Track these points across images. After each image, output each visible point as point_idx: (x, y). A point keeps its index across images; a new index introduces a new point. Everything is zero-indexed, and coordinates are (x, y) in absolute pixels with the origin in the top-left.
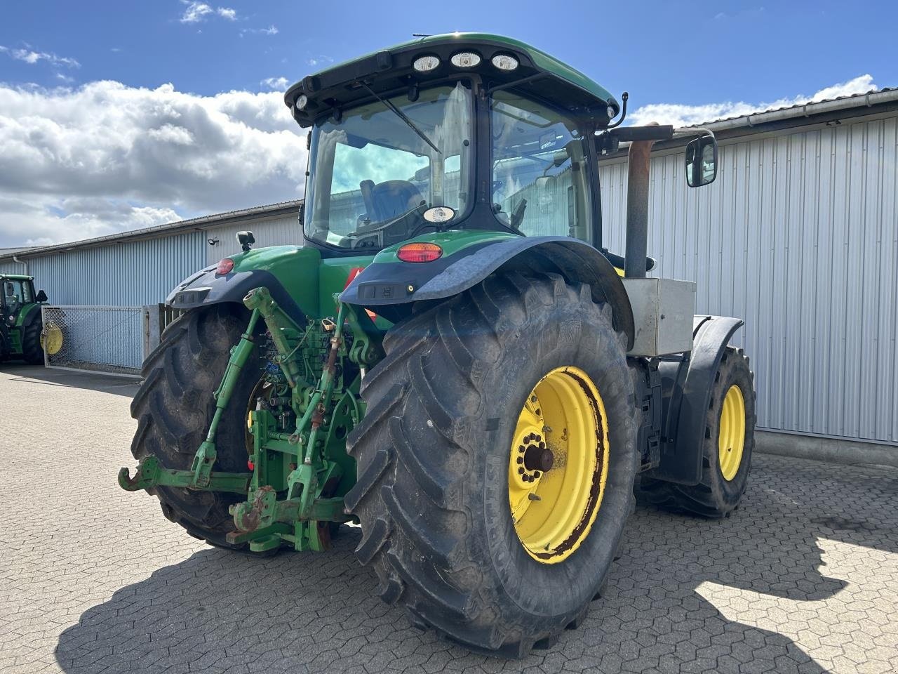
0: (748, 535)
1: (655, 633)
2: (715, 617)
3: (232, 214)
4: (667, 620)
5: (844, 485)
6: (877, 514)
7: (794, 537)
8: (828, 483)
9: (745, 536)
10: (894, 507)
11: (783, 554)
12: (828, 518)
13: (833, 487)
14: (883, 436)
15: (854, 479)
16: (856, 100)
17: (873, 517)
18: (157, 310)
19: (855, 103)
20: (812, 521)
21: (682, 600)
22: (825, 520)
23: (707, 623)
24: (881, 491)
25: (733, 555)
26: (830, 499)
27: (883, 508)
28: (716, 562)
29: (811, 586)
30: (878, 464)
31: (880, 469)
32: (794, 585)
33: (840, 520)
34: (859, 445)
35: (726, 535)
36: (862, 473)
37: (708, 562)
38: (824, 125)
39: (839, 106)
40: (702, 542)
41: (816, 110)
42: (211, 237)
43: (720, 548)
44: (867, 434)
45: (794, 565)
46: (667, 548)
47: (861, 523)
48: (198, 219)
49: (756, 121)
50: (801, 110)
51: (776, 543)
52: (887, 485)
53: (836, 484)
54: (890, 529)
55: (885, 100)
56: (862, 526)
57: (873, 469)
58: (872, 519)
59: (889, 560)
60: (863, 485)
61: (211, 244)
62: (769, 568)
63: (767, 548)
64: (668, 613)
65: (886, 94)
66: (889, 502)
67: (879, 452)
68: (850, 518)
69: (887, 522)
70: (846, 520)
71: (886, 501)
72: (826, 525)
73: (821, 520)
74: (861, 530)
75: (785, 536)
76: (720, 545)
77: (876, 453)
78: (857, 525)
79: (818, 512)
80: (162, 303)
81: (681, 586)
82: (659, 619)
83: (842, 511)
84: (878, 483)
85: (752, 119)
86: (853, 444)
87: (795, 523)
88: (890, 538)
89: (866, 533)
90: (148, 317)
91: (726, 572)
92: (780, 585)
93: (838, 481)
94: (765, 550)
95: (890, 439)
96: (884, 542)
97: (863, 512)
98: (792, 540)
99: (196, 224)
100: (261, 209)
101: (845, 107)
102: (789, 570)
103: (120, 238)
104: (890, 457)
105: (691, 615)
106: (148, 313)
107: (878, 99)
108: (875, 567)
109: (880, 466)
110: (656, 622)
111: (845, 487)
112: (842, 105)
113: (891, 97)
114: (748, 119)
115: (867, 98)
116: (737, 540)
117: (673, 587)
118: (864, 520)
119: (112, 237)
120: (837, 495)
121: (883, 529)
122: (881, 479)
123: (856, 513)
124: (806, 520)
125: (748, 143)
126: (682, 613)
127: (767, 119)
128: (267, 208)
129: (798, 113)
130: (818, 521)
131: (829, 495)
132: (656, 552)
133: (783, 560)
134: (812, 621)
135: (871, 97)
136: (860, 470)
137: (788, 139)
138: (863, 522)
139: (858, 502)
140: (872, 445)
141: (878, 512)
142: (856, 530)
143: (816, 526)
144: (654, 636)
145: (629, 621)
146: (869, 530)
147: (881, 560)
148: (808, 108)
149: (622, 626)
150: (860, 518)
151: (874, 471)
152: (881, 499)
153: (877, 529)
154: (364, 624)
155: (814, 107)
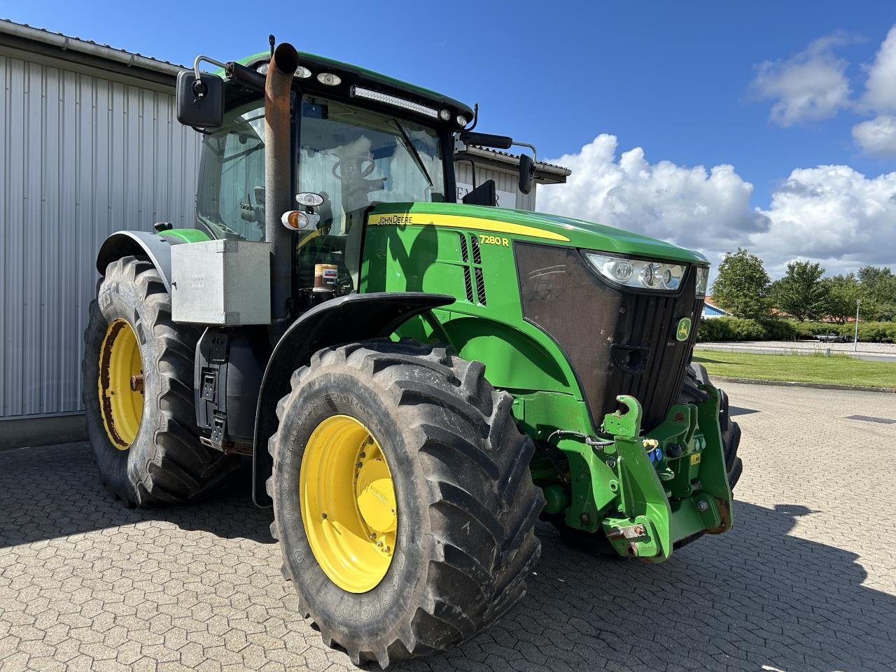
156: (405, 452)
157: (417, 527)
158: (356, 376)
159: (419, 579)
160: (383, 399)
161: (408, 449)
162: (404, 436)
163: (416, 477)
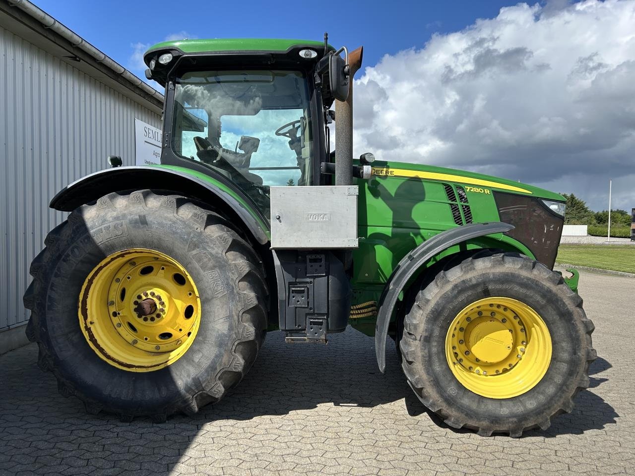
156: (567, 309)
157: (577, 346)
158: (517, 272)
159: (578, 372)
160: (544, 283)
161: (569, 307)
162: (564, 301)
163: (575, 321)
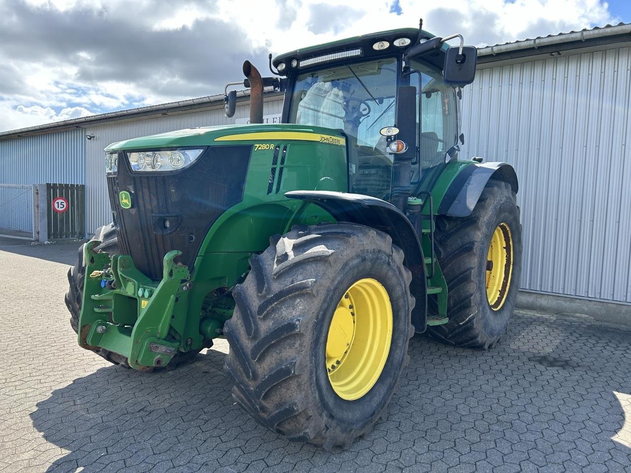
0: (481, 372)
1: (401, 466)
2: (452, 448)
3: (104, 116)
4: (412, 452)
5: (553, 330)
6: (578, 354)
7: (516, 373)
8: (541, 328)
9: (479, 372)
10: (590, 348)
11: (507, 388)
12: (542, 357)
13: (545, 332)
14: (582, 293)
15: (560, 325)
16: (573, 35)
17: (575, 356)
18: (45, 188)
19: (572, 38)
20: (529, 359)
21: (426, 432)
22: (539, 358)
23: (446, 455)
24: (580, 335)
25: (469, 389)
26: (542, 341)
27: (582, 348)
28: (456, 396)
29: (530, 418)
30: (577, 313)
31: (578, 317)
32: (517, 417)
33: (551, 359)
34: (563, 299)
35: (465, 371)
36: (566, 320)
37: (449, 396)
38: (548, 55)
39: (560, 40)
40: (445, 378)
41: (543, 43)
42: (89, 133)
43: (460, 383)
44: (570, 291)
45: (516, 398)
46: (417, 383)
47: (566, 361)
48: (78, 119)
49: (498, 50)
50: (532, 42)
51: (502, 378)
52: (583, 330)
53: (546, 329)
54: (589, 366)
55: (596, 36)
56: (567, 364)
57: (573, 317)
58: (575, 358)
59: (590, 394)
60: (566, 330)
61: (89, 139)
62: (497, 401)
63: (495, 383)
64: (414, 445)
65: (596, 31)
66: (586, 344)
67: (578, 304)
68: (559, 357)
69: (585, 360)
70: (555, 359)
71: (583, 343)
72: (540, 362)
73: (537, 358)
74: (567, 367)
75: (509, 373)
76: (460, 380)
77: (575, 305)
78: (564, 363)
79: (534, 351)
80: (49, 183)
81: (427, 418)
82: (406, 451)
83: (552, 351)
84: (577, 328)
85: (495, 49)
86: (559, 298)
87: (517, 362)
88: (589, 374)
89: (571, 370)
90: (37, 193)
91: (463, 405)
92: (505, 417)
93: (548, 326)
94: (494, 385)
95: (586, 295)
96: (584, 377)
97: (567, 351)
98: (515, 376)
99: (76, 123)
100: (126, 112)
101: (566, 41)
102: (513, 403)
103: (20, 133)
104: (586, 309)
105: (432, 446)
106: (37, 190)
107: (590, 35)
108: (579, 400)
109: (578, 315)
110: (403, 454)
111: (553, 331)
112: (563, 40)
113: (600, 34)
114: (492, 49)
115: (582, 34)
116: (473, 375)
117: (419, 419)
118: (569, 359)
119: (14, 132)
120: (548, 338)
121: (583, 366)
122: (579, 325)
123: (562, 353)
124: (525, 359)
125: (491, 68)
126: (425, 444)
127: (506, 49)
128: (130, 112)
129: (530, 45)
130: (534, 359)
131: (542, 338)
132: (408, 387)
133: (507, 394)
134: (531, 451)
135: (585, 33)
136: (563, 318)
137: (521, 66)
138: (568, 360)
139: (564, 343)
140: (572, 300)
141: (578, 352)
142: (563, 367)
143: (532, 363)
144: (400, 468)
145: (380, 454)
146: (573, 367)
147: (583, 393)
148: (537, 41)
149: (375, 459)
150: (566, 357)
151: (574, 319)
152: (580, 341)
153: (579, 366)
154: (147, 460)
155: (542, 41)
